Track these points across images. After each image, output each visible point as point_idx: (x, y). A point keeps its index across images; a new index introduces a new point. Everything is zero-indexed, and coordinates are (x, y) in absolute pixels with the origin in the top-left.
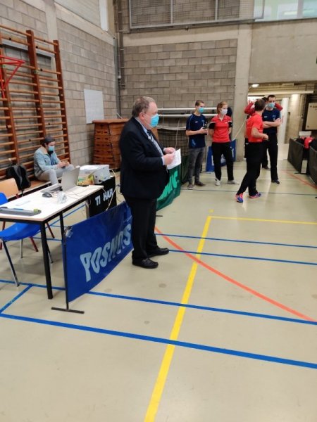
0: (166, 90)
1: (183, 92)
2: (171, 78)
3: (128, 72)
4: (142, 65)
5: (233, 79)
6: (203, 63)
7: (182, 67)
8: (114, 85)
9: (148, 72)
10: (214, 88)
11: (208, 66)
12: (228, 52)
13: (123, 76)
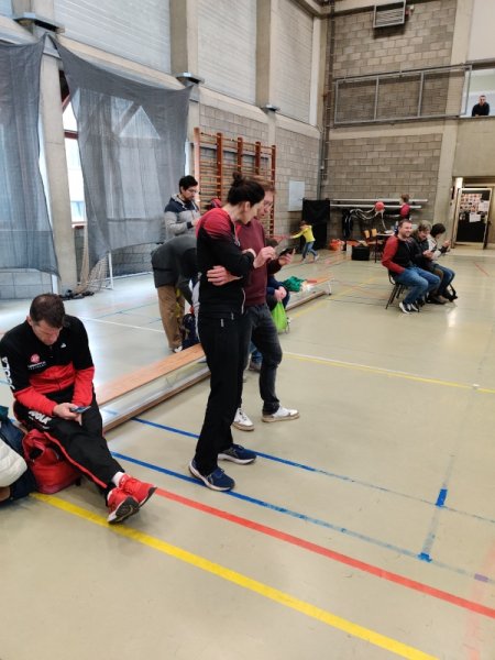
0: (368, 181)
1: (384, 183)
2: (373, 170)
3: (331, 163)
4: (346, 156)
5: (436, 172)
6: (407, 156)
7: (385, 159)
8: (316, 176)
9: (350, 164)
10: (417, 180)
11: (411, 160)
12: (432, 146)
13: (326, 167)
